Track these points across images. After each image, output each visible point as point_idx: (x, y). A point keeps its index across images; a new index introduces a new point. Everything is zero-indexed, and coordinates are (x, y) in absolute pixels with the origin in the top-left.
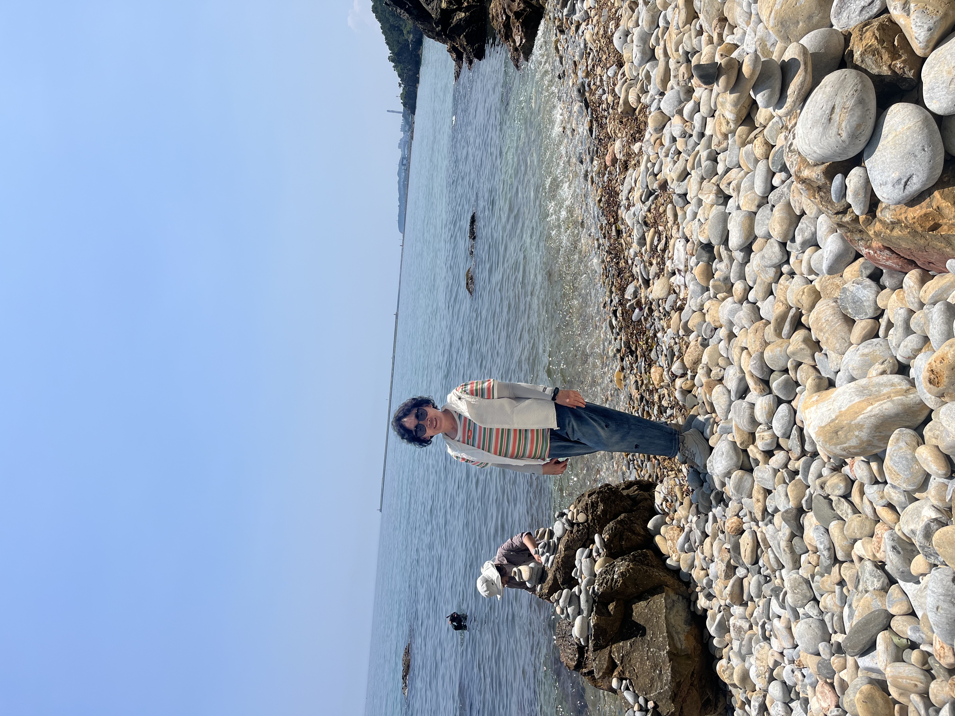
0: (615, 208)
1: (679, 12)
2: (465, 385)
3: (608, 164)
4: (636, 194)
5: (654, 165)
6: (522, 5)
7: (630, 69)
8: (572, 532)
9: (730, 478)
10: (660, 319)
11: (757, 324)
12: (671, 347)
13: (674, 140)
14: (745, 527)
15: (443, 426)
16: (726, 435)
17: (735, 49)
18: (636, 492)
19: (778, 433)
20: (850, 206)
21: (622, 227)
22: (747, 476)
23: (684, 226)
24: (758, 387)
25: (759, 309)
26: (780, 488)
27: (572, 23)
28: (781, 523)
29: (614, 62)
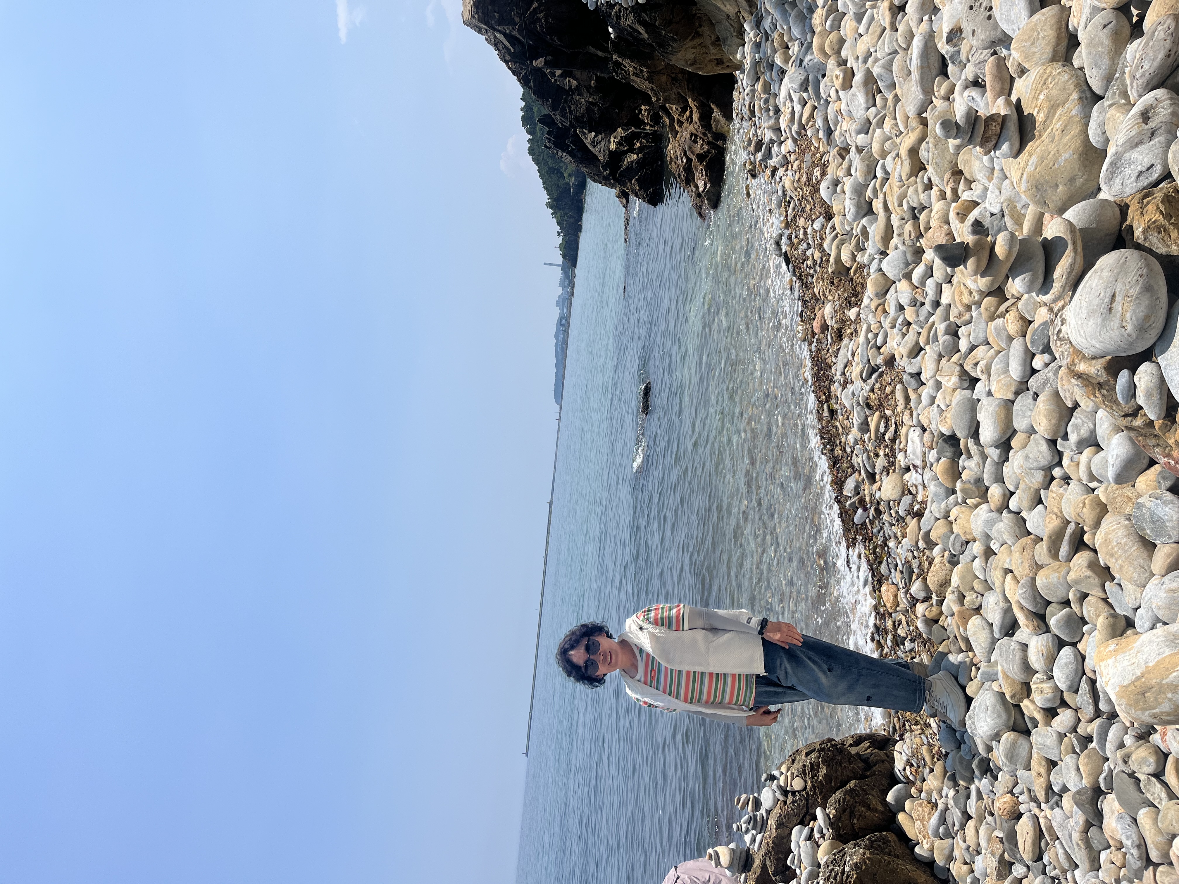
0: (827, 383)
1: (902, 164)
2: (648, 611)
3: (816, 331)
4: (855, 370)
5: (876, 335)
6: (706, 147)
7: (842, 223)
8: (785, 803)
9: (999, 741)
10: (892, 525)
11: (1024, 540)
12: (908, 562)
13: (901, 308)
14: (1022, 808)
15: (620, 662)
16: (989, 683)
17: (975, 207)
18: (869, 751)
19: (1062, 686)
20: (1142, 408)
21: (837, 407)
22: (1022, 740)
23: (919, 412)
24: (1031, 623)
25: (1024, 521)
26: (1069, 760)
27: (766, 167)
28: (1072, 807)
29: (821, 213)
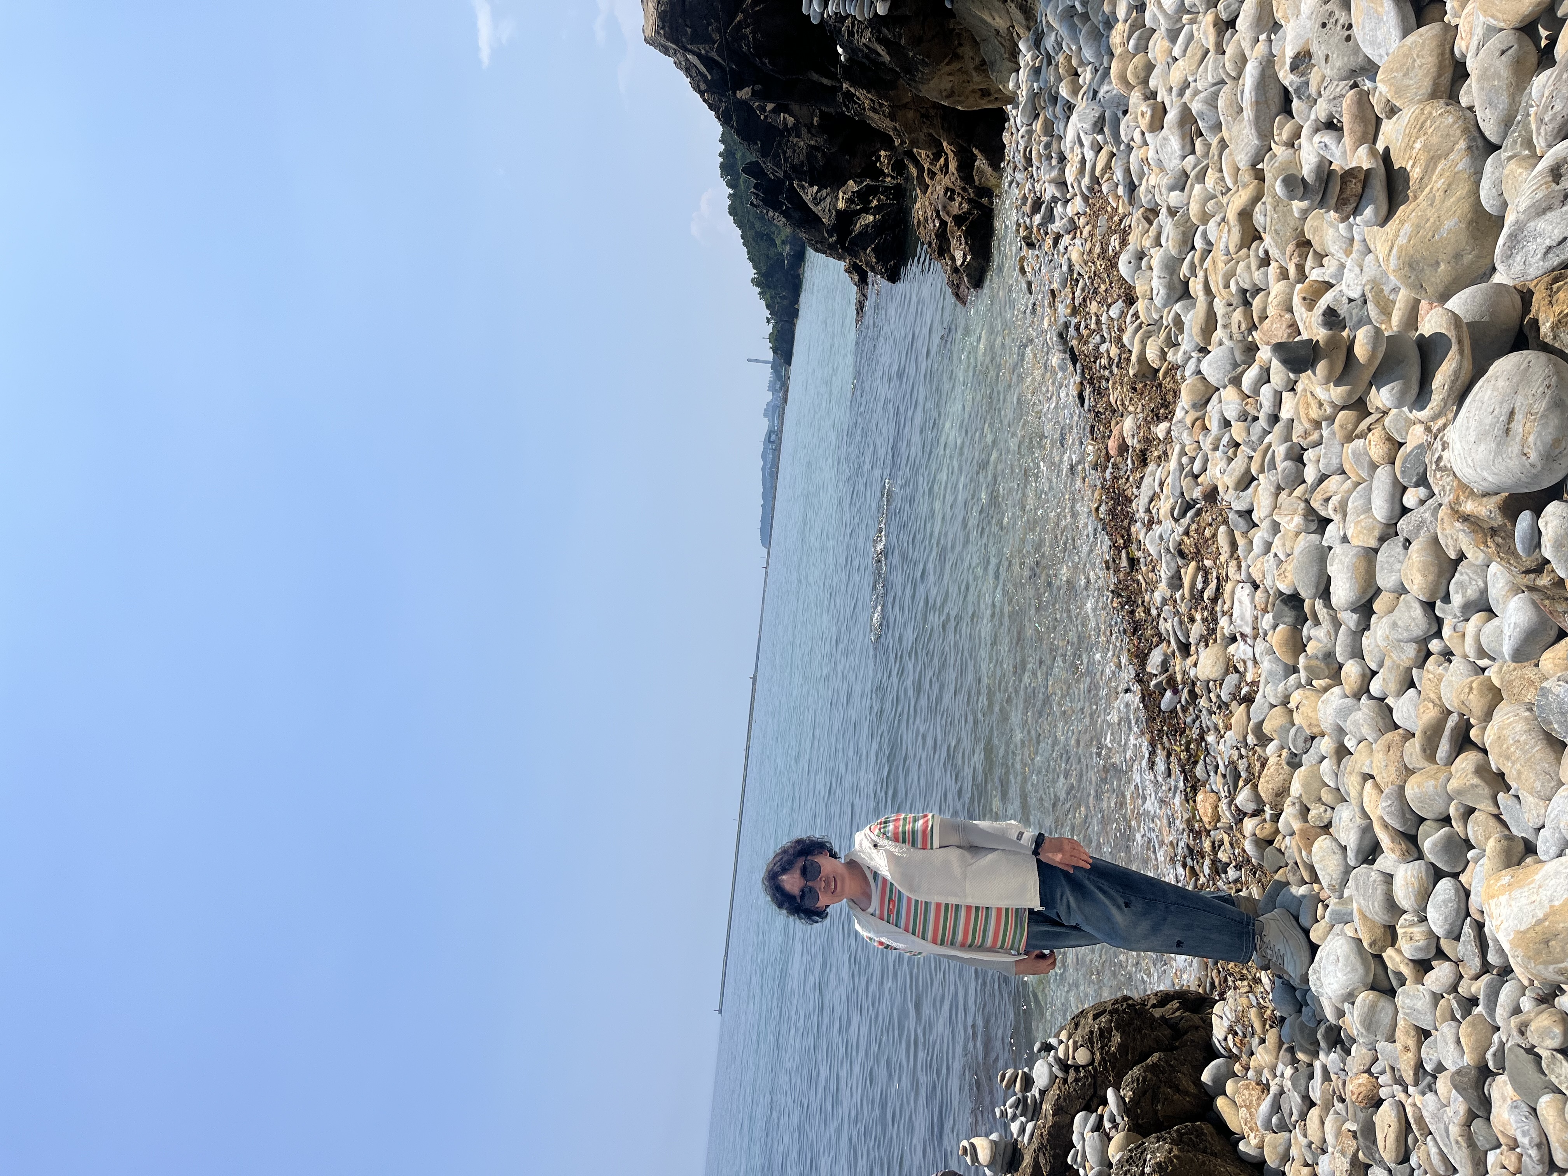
0: (1126, 522)
1: (1229, 231)
2: (886, 822)
3: (1112, 452)
4: (1164, 506)
5: (1193, 460)
6: (965, 206)
7: (1148, 309)
8: (1065, 1081)
9: (1353, 1003)
10: (1211, 713)
11: (1389, 735)
12: (1233, 762)
13: (1227, 424)
14: (1383, 1093)
15: (847, 890)
16: (1341, 925)
17: (1327, 290)
18: (1178, 1014)
19: (1439, 931)
20: (1548, 562)
21: (1138, 554)
22: (1384, 1002)
23: (1249, 562)
24: (1398, 846)
25: (1391, 710)
26: (1446, 1030)
27: (1047, 233)
28: (1450, 1092)
29: (1119, 296)
